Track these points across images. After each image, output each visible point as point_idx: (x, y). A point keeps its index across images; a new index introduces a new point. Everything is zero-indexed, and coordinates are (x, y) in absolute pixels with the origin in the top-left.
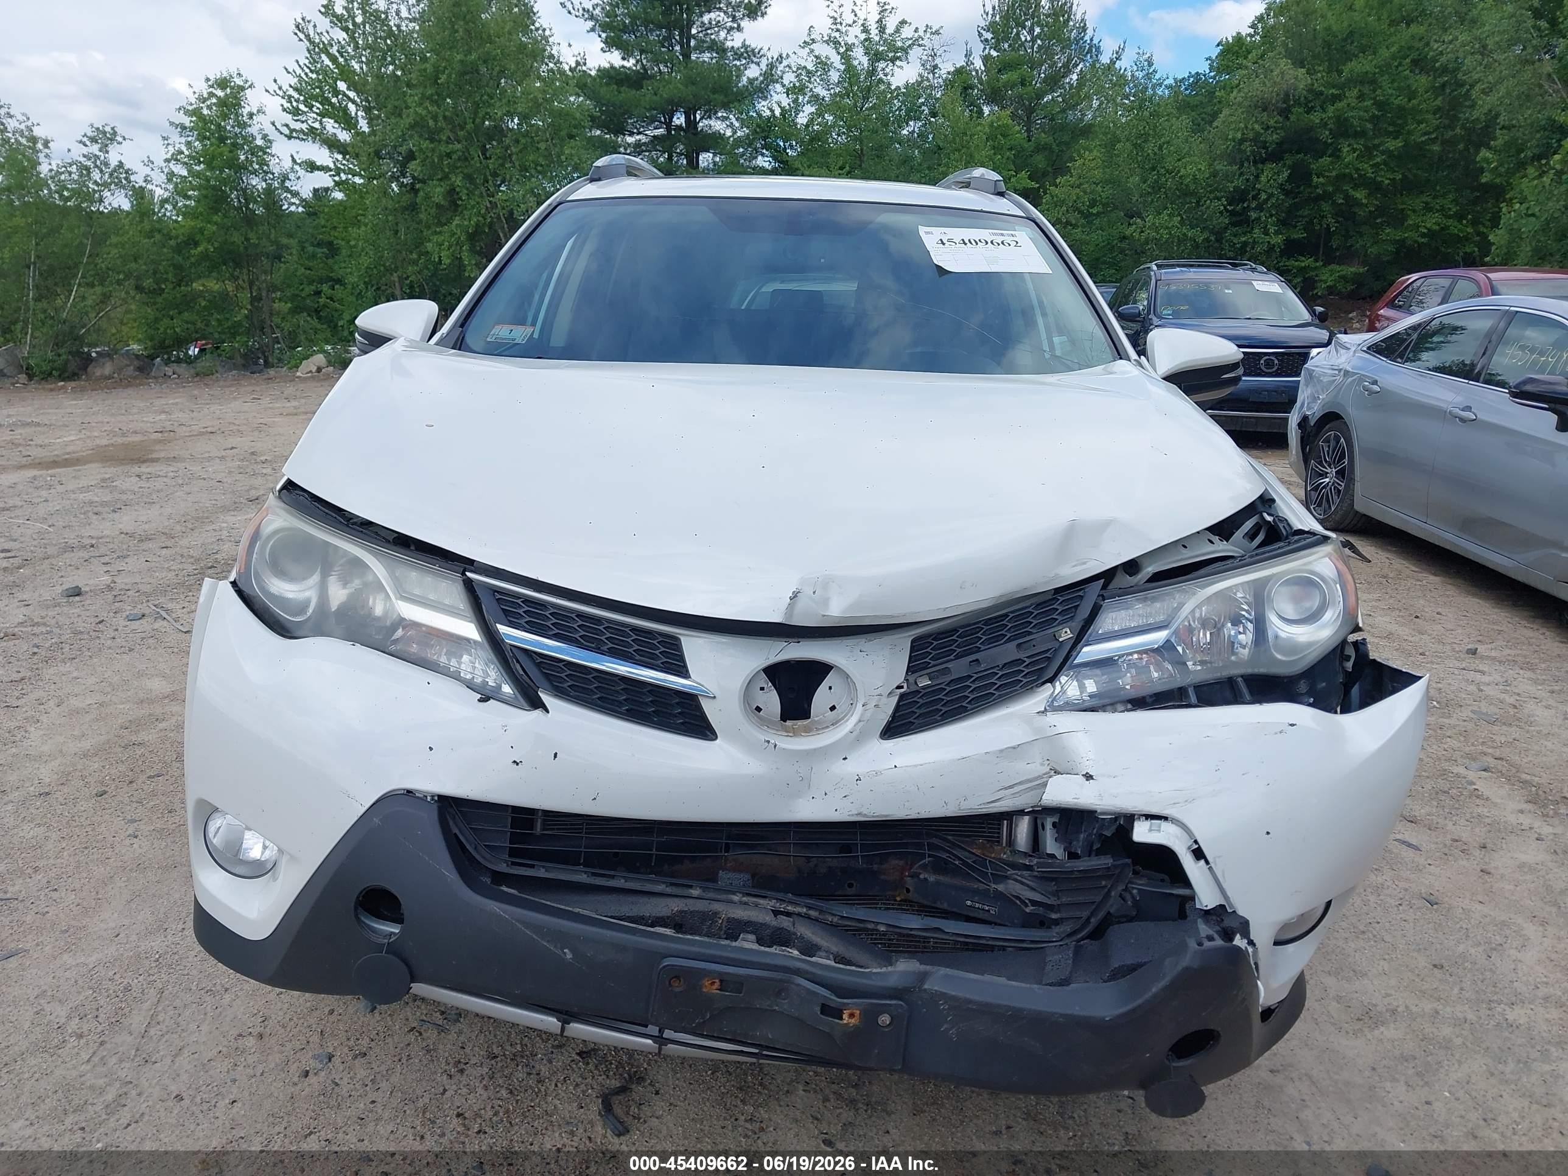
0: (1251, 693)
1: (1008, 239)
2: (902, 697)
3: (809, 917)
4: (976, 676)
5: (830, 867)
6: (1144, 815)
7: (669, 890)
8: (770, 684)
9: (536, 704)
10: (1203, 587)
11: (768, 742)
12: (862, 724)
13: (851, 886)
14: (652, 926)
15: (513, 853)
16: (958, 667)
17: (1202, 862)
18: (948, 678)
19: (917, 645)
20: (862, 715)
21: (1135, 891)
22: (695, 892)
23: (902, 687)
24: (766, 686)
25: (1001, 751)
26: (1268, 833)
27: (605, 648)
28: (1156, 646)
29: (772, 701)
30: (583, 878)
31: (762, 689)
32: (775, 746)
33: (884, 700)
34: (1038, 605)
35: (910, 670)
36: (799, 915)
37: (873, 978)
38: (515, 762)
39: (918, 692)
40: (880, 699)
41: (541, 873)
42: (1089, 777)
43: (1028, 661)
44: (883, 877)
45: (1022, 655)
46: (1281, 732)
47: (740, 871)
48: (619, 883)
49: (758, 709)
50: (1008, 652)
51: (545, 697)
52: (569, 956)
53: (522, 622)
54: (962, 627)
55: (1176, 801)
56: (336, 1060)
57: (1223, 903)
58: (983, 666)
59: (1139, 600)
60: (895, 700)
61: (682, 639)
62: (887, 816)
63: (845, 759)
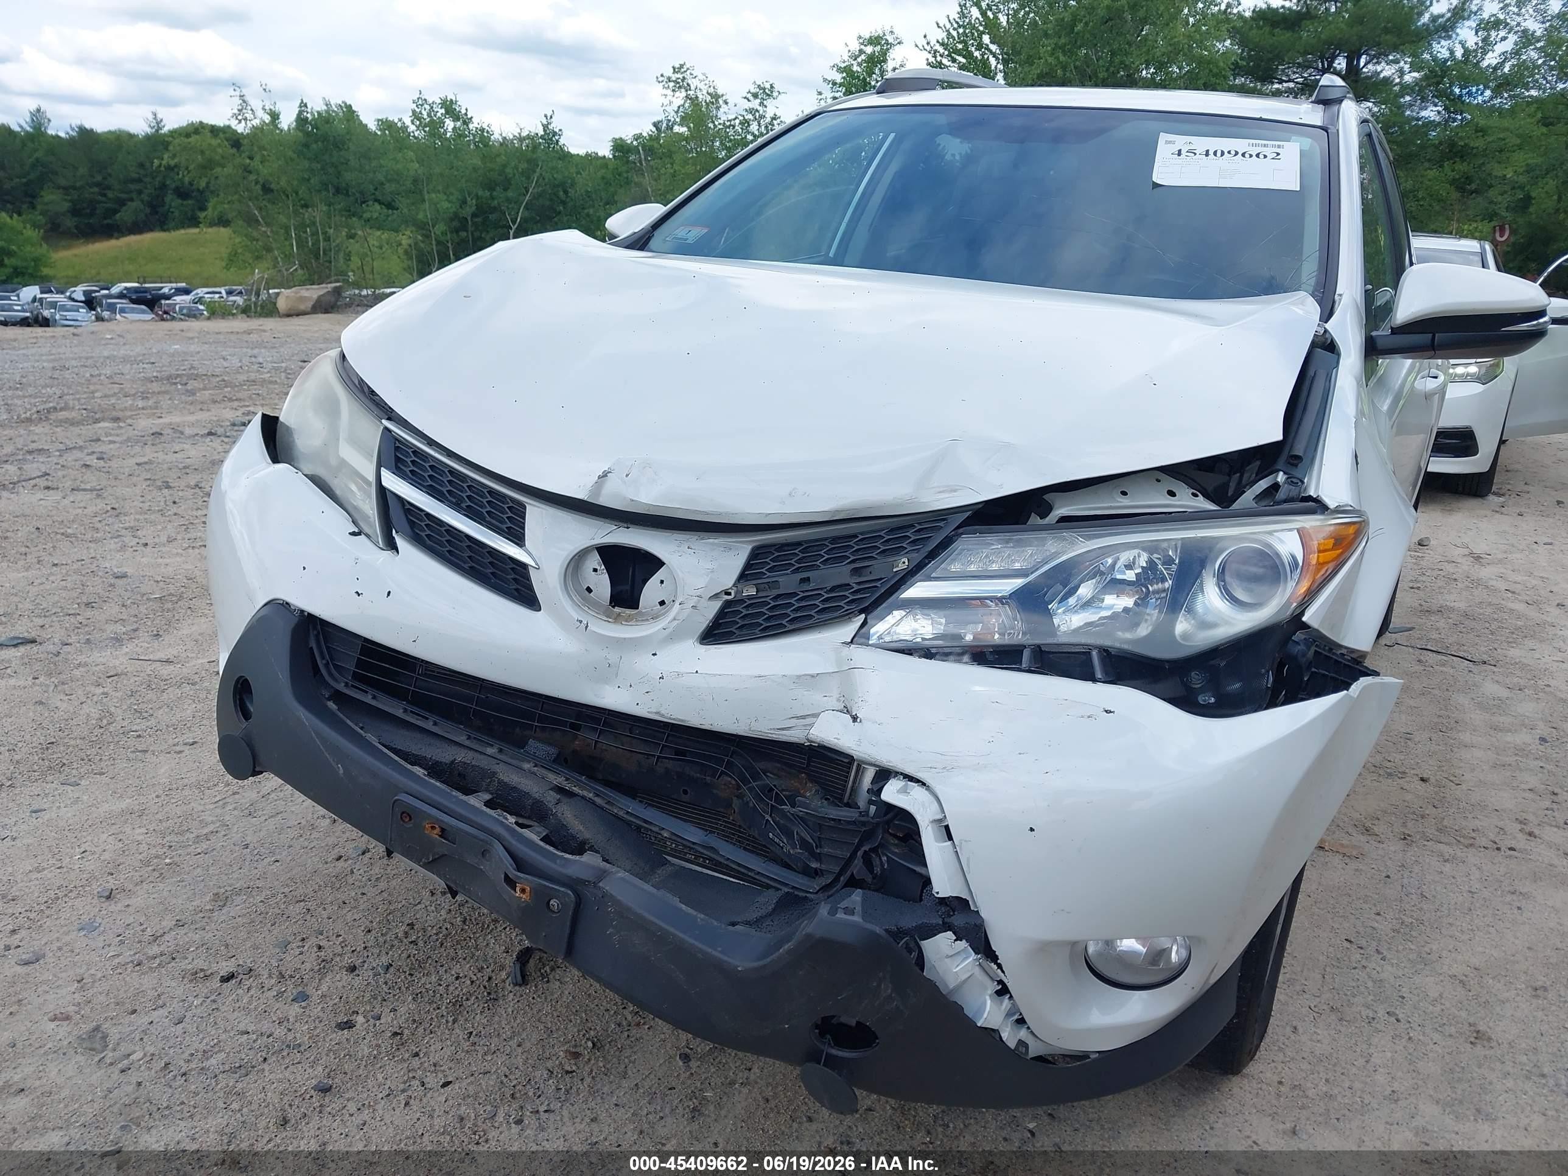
0: (1106, 672)
1: (1269, 152)
2: (727, 604)
3: (594, 803)
4: (802, 595)
5: (666, 768)
6: (902, 774)
7: (467, 743)
8: (603, 567)
9: (392, 546)
10: (1089, 538)
11: (581, 622)
12: (675, 623)
13: (685, 792)
14: (412, 764)
15: (356, 676)
16: (788, 582)
17: (949, 843)
18: (775, 592)
19: (756, 554)
20: (678, 613)
21: (884, 859)
22: (490, 751)
23: (729, 594)
24: (599, 568)
25: (799, 677)
26: (1032, 830)
27: (464, 505)
28: (1000, 595)
29: (602, 584)
30: (399, 713)
31: (595, 570)
32: (587, 627)
33: (704, 603)
34: (892, 531)
35: (743, 577)
36: (583, 797)
37: (558, 861)
38: (357, 592)
39: (742, 601)
40: (699, 601)
41: (368, 699)
42: (855, 719)
43: (856, 587)
44: (715, 791)
45: (853, 581)
46: (1089, 717)
47: (550, 744)
48: (428, 725)
49: (589, 590)
50: (840, 574)
51: (400, 541)
52: (341, 771)
53: (407, 470)
54: (806, 542)
55: (933, 765)
56: (368, 855)
57: (964, 895)
58: (812, 585)
59: (999, 542)
60: (717, 605)
61: (528, 507)
62: (682, 721)
63: (654, 655)
